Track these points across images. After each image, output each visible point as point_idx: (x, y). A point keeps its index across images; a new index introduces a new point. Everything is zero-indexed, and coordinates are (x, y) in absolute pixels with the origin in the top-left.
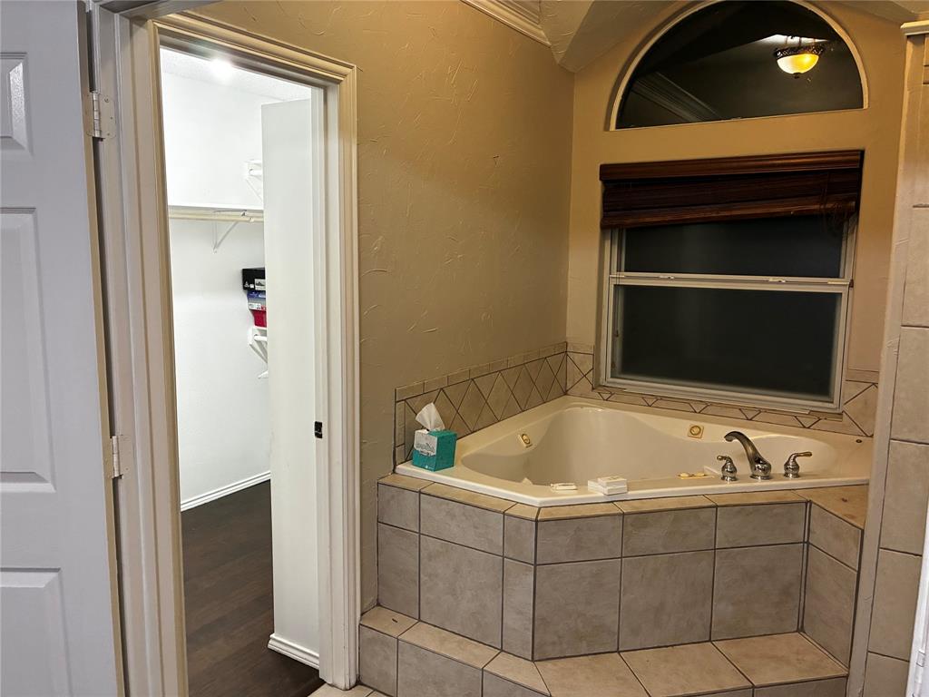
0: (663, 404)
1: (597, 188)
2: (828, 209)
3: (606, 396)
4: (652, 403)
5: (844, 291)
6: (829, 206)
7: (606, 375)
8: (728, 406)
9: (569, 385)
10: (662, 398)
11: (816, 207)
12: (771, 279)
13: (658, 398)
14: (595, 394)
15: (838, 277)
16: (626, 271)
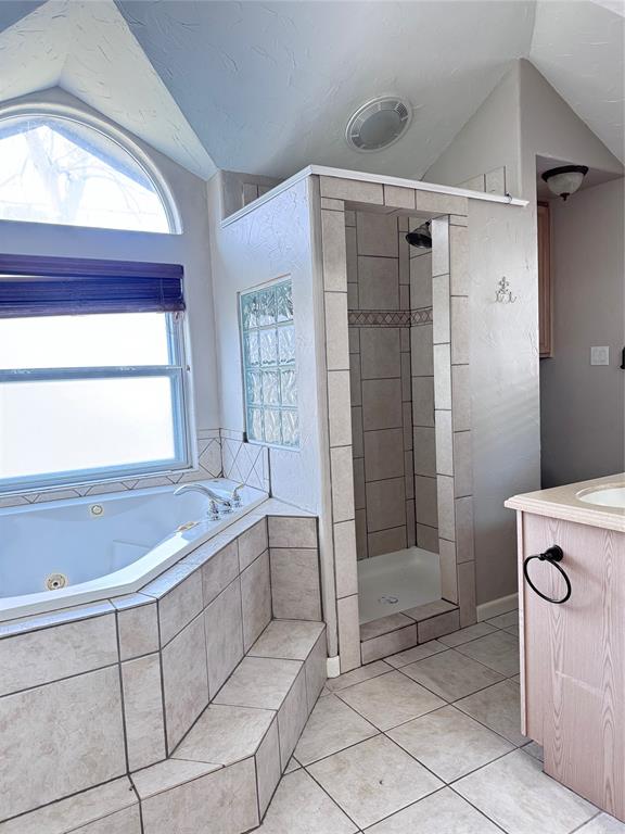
8: (109, 483)
10: (43, 492)
13: (39, 493)
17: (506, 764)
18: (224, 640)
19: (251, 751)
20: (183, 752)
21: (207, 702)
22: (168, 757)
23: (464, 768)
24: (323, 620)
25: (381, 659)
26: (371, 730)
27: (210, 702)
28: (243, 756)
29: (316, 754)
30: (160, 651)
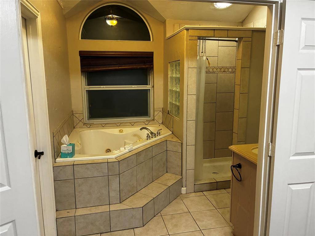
0: (108, 125)
1: (78, 58)
2: (147, 67)
3: (89, 126)
4: (103, 126)
5: (150, 88)
6: (147, 66)
7: (86, 120)
8: (126, 123)
9: (75, 125)
10: (107, 124)
11: (144, 66)
12: (133, 86)
13: (106, 124)
14: (85, 126)
15: (147, 85)
16: (88, 85)
17: (222, 229)
18: (144, 175)
19: (142, 206)
20: (125, 202)
21: (136, 192)
22: (120, 203)
23: (208, 227)
24: (182, 175)
25: (202, 192)
26: (186, 210)
27: (137, 192)
28: (139, 207)
29: (167, 213)
30: (119, 175)
